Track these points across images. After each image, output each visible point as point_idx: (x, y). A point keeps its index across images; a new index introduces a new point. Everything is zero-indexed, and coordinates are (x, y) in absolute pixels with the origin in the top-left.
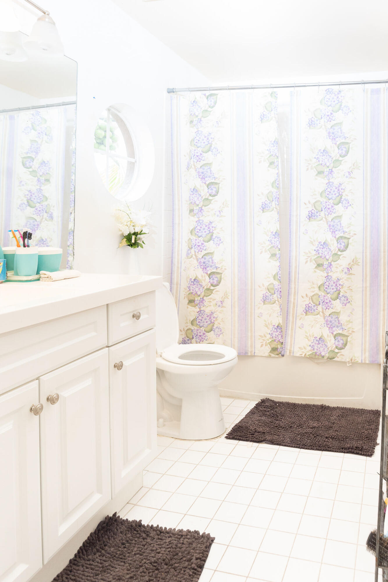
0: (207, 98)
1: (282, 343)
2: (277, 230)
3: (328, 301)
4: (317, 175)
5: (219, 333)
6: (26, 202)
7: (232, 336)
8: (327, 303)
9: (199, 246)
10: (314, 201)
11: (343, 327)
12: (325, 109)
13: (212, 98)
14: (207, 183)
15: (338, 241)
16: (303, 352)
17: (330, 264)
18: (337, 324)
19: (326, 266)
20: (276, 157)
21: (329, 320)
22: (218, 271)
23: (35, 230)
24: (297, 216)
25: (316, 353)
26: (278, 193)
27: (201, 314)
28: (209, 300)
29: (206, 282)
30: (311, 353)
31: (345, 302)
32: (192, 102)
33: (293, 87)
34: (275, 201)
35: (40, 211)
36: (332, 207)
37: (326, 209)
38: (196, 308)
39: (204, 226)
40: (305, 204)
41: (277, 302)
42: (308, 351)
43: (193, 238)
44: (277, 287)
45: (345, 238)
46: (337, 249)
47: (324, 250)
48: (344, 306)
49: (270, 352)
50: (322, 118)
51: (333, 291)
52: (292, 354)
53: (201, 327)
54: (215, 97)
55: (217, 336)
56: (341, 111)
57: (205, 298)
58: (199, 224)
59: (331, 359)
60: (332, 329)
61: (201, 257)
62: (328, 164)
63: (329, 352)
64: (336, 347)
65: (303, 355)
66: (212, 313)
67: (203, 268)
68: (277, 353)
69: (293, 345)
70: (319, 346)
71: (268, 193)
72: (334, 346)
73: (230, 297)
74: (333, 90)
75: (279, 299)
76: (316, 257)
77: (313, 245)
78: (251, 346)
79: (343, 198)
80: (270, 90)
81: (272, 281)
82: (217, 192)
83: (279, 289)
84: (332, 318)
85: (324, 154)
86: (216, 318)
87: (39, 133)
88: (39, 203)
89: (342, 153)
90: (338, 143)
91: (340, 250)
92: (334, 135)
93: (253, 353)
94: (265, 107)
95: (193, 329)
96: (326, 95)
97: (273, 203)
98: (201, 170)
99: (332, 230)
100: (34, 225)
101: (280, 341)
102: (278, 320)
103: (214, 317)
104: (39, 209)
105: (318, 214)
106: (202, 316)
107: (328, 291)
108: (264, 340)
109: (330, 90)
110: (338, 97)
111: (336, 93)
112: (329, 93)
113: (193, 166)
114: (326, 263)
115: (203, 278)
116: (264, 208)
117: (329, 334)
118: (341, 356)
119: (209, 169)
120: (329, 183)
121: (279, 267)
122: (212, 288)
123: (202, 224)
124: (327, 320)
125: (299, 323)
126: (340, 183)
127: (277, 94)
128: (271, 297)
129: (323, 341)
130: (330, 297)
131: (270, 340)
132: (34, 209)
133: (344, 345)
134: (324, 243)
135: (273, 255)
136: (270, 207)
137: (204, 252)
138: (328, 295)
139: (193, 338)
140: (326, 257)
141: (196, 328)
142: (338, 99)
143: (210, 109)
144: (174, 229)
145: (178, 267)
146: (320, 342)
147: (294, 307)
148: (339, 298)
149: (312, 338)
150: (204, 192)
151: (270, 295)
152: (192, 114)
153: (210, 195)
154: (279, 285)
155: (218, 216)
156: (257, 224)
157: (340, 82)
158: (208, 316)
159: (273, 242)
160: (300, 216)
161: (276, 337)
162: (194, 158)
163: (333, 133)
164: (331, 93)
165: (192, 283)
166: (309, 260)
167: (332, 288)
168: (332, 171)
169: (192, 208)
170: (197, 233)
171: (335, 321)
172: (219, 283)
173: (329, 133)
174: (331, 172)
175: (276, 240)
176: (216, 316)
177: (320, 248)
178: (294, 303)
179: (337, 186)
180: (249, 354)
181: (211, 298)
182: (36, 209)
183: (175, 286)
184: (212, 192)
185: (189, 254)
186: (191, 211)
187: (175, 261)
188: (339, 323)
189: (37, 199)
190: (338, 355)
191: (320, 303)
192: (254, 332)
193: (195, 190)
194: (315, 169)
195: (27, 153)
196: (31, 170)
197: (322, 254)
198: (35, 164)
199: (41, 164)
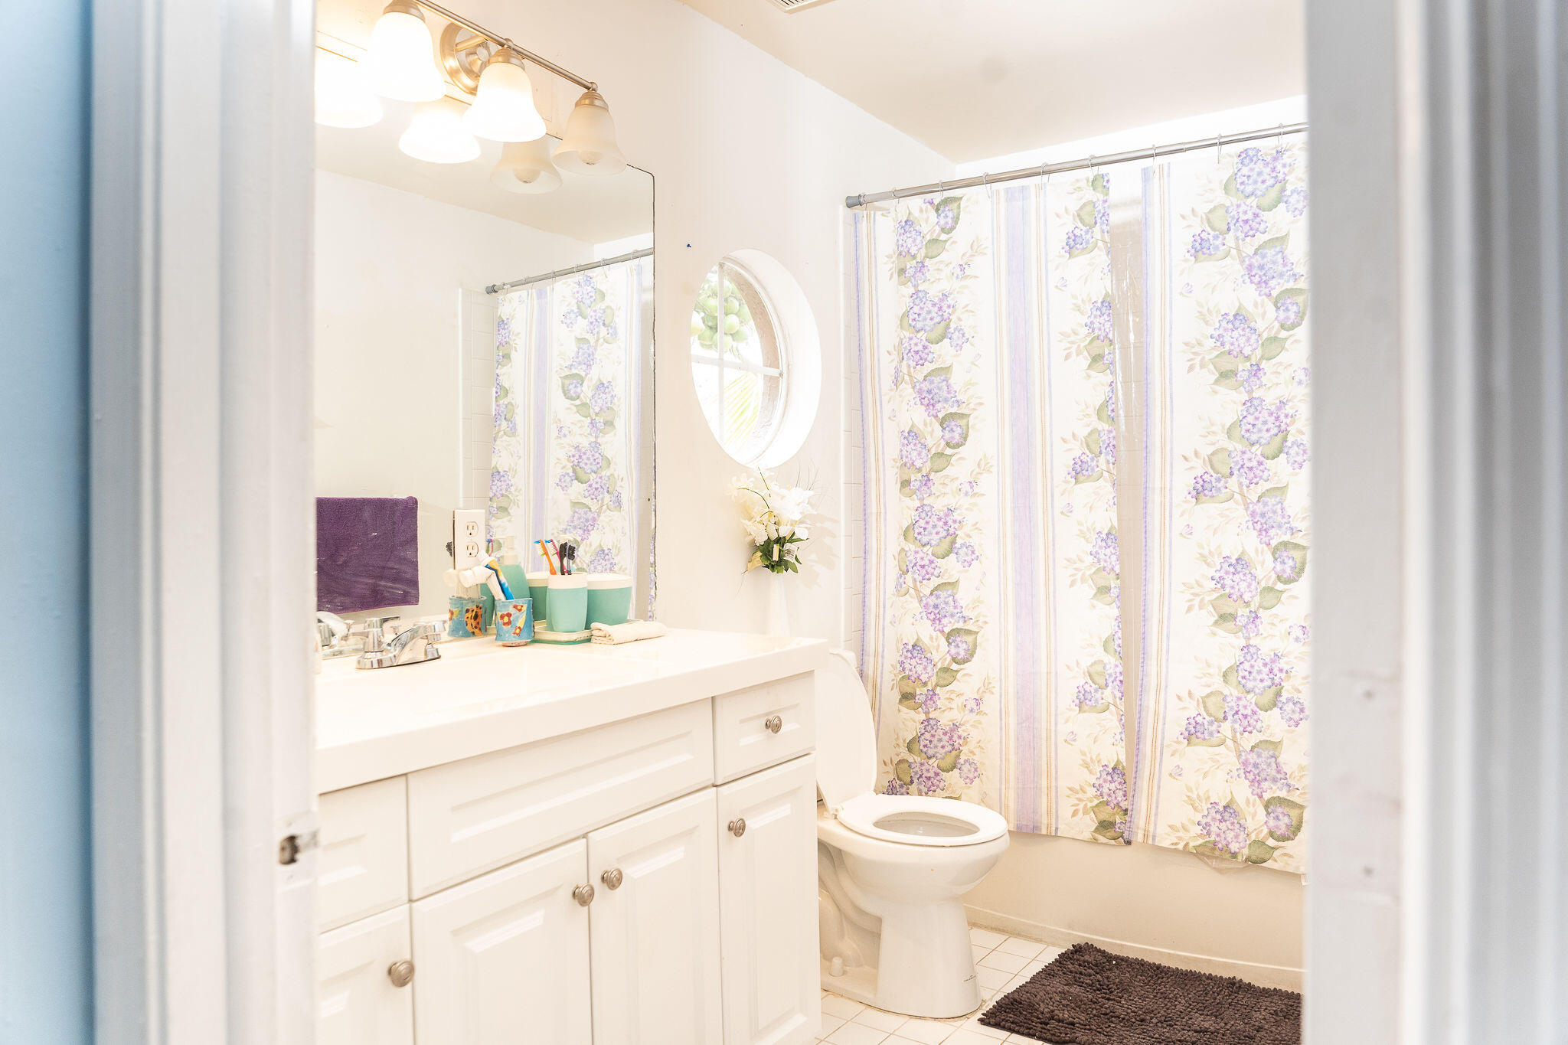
0: (937, 210)
1: (1126, 810)
2: (1112, 527)
3: (1248, 712)
4: (1216, 382)
5: (971, 776)
6: (570, 471)
7: (1001, 784)
8: (1246, 717)
9: (923, 567)
10: (1211, 450)
11: (1291, 782)
12: (1238, 206)
13: (947, 209)
14: (941, 415)
15: (1277, 556)
16: (1180, 838)
17: (1254, 615)
18: (1274, 773)
19: (1244, 620)
20: (1107, 342)
21: (1252, 761)
22: (969, 626)
23: (588, 530)
24: (1163, 489)
25: (1215, 843)
26: (1114, 434)
27: (929, 728)
28: (947, 696)
29: (940, 651)
30: (1200, 841)
31: (1296, 717)
32: (903, 224)
33: (1151, 156)
34: (1107, 454)
35: (596, 489)
36: (1260, 463)
37: (1242, 470)
38: (919, 713)
39: (935, 518)
40: (1185, 458)
41: (1112, 707)
42: (1194, 837)
43: (911, 547)
44: (1111, 671)
45: (1296, 546)
46: (1274, 576)
47: (1237, 578)
48: (1293, 728)
49: (1097, 830)
50: (1229, 230)
51: (1261, 685)
52: (1150, 842)
53: (930, 758)
54: (955, 205)
55: (968, 781)
56: (1282, 206)
57: (938, 690)
58: (923, 515)
59: (1255, 862)
60: (1259, 784)
61: (928, 592)
62: (1247, 351)
63: (1250, 844)
64: (1271, 834)
65: (1180, 847)
66: (956, 726)
67: (934, 620)
68: (1111, 833)
69: (1153, 818)
70: (1223, 826)
71: (1090, 434)
72: (1265, 831)
73: (996, 691)
74: (1259, 151)
75: (1118, 700)
76: (1216, 595)
77: (1208, 565)
78: (1049, 812)
79: (1290, 439)
80: (1089, 173)
81: (1100, 654)
82: (965, 437)
83: (1118, 674)
84: (1259, 756)
85: (1237, 323)
86: (964, 738)
87: (591, 323)
88: (595, 473)
89: (1288, 318)
90: (1274, 293)
91: (1283, 580)
92: (1264, 272)
93: (1054, 829)
94: (1079, 216)
95: (911, 760)
96: (1240, 166)
97: (1102, 459)
98: (925, 386)
99: (1258, 526)
100: (587, 520)
101: (1121, 805)
102: (1114, 753)
103: (960, 737)
104: (594, 486)
105: (1220, 485)
106: (933, 732)
107: (1250, 685)
108: (1080, 800)
109: (1251, 153)
110: (1273, 170)
111: (1269, 159)
112: (1247, 161)
113: (907, 378)
114: (1243, 611)
115: (932, 642)
116: (1079, 471)
117: (1252, 798)
118: (1285, 858)
119: (945, 383)
120: (1251, 400)
121: (1116, 619)
122: (954, 667)
123: (929, 514)
124: (1246, 760)
125: (1169, 764)
126: (1282, 399)
127: (1108, 181)
128: (1098, 695)
129: (1235, 814)
130: (1253, 701)
131: (1096, 802)
132: (585, 486)
133: (1292, 829)
134: (1238, 560)
135: (1104, 590)
136: (1093, 470)
137: (935, 582)
138: (1249, 697)
139: (912, 782)
140: (1243, 597)
141: (918, 759)
142: (1274, 174)
143: (943, 237)
144: (867, 527)
145: (877, 617)
146: (1226, 818)
147: (1156, 722)
148: (1280, 705)
149: (1205, 806)
150: (934, 437)
151: (1096, 691)
152: (904, 254)
153: (948, 444)
154: (1116, 666)
155: (966, 494)
156: (1062, 513)
157: (1279, 127)
158: (945, 734)
159: (1102, 556)
160: (1171, 490)
161: (1109, 795)
162: (908, 359)
163: (1261, 267)
164: (1255, 159)
165: (909, 655)
166: (1196, 602)
167: (1259, 678)
168: (1260, 370)
169: (906, 477)
170: (919, 537)
171: (1269, 765)
172: (972, 655)
173: (1250, 268)
174: (1257, 370)
175: (1108, 552)
176: (964, 734)
177: (1227, 573)
178: (1156, 714)
179: (1273, 408)
180: (1044, 832)
181: (952, 692)
182: (590, 486)
183: (872, 660)
184: (953, 438)
185: (901, 586)
186: (905, 483)
187: (872, 601)
188: (1279, 772)
189: (591, 464)
190: (1277, 853)
191: (1228, 715)
192: (1056, 779)
193: (912, 435)
194: (1211, 367)
195: (570, 367)
196: (578, 402)
197: (1232, 587)
198: (587, 390)
199: (598, 388)
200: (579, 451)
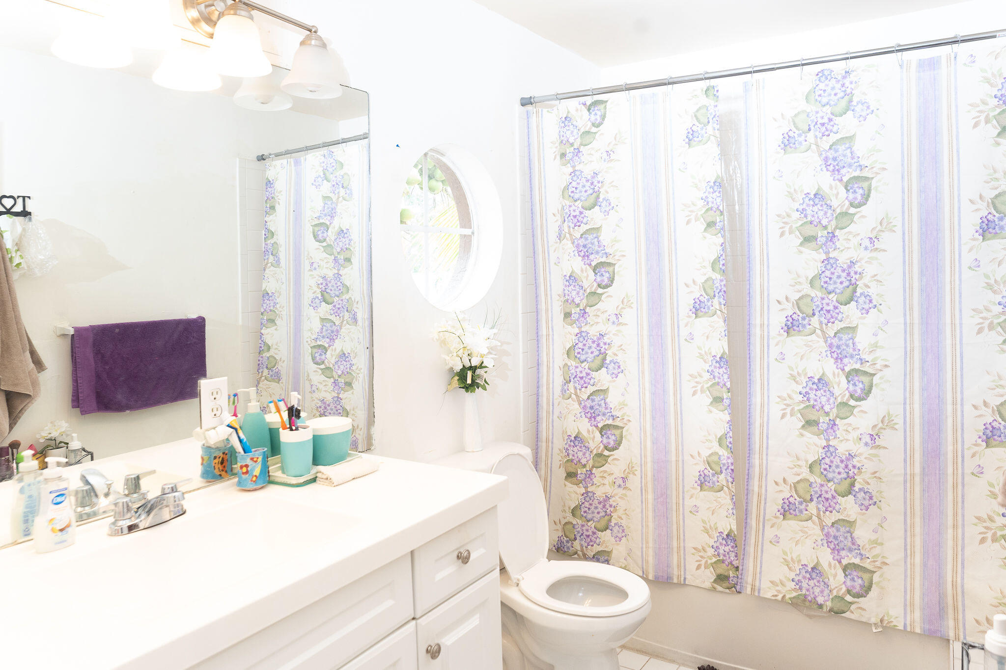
0: (589, 110)
1: (737, 567)
2: (724, 353)
3: (829, 496)
4: (801, 244)
5: (620, 535)
6: (319, 296)
7: (642, 544)
8: (827, 499)
9: (582, 378)
10: (797, 296)
11: (863, 552)
12: (817, 112)
13: (596, 109)
14: (593, 264)
15: (850, 379)
16: (779, 591)
17: (832, 423)
18: (849, 544)
19: (825, 426)
20: (718, 212)
21: (832, 534)
22: (617, 423)
23: (333, 339)
24: (762, 325)
25: (805, 596)
26: (724, 282)
27: (588, 499)
28: (601, 475)
29: (595, 441)
30: (794, 594)
31: (866, 503)
32: (563, 119)
33: (750, 73)
34: (719, 297)
35: (339, 308)
36: (836, 308)
37: (821, 312)
38: (580, 487)
39: (590, 341)
40: (778, 302)
41: (725, 488)
42: (789, 591)
43: (572, 363)
44: (725, 461)
45: (865, 373)
46: (848, 395)
47: (818, 394)
48: (864, 511)
49: (715, 581)
50: (810, 130)
51: (839, 477)
52: (756, 594)
53: (588, 521)
54: (602, 106)
55: (618, 539)
56: (850, 113)
57: (594, 471)
58: (581, 339)
59: (836, 613)
60: (838, 552)
61: (585, 397)
62: (824, 222)
63: (832, 599)
64: (849, 592)
65: (779, 598)
66: (608, 498)
67: (590, 418)
68: (726, 584)
69: (758, 575)
70: (812, 583)
71: (706, 281)
72: (844, 589)
73: (638, 473)
74: (832, 71)
75: (730, 483)
76: (803, 406)
77: (797, 382)
78: (679, 566)
79: (859, 291)
80: (704, 84)
81: (716, 447)
82: (612, 280)
83: (730, 465)
84: (838, 530)
85: (817, 201)
86: (614, 507)
87: (334, 185)
88: (338, 296)
89: (855, 198)
90: (845, 179)
91: (854, 398)
92: (837, 162)
93: (682, 579)
94: (695, 116)
95: (574, 522)
96: (818, 82)
97: (716, 301)
98: (582, 242)
99: (835, 355)
100: (332, 332)
101: (734, 563)
102: (728, 524)
103: (611, 506)
104: (337, 306)
105: (805, 322)
106: (591, 502)
107: (830, 475)
108: (702, 557)
109: (826, 73)
110: (843, 85)
111: (840, 77)
112: (823, 79)
113: (568, 235)
114: (824, 419)
115: (589, 434)
116: (698, 309)
117: (833, 562)
118: (860, 611)
119: (596, 239)
120: (828, 259)
121: (728, 423)
122: (606, 453)
123: (586, 338)
124: (828, 533)
125: (770, 533)
126: (852, 260)
127: (717, 91)
128: (715, 479)
129: (821, 574)
130: (833, 488)
131: (714, 560)
132: (330, 306)
133: (865, 589)
134: (819, 380)
135: (717, 400)
136: (709, 308)
137: (591, 389)
138: (830, 484)
139: (575, 539)
140: (824, 408)
141: (580, 522)
142: (843, 89)
143: (594, 130)
144: (539, 345)
145: (548, 412)
146: (814, 576)
147: (759, 502)
148: (854, 493)
149: (797, 567)
150: (589, 280)
151: (713, 475)
152: (564, 142)
153: (599, 286)
154: (728, 458)
155: (614, 323)
156: (686, 340)
157: (847, 53)
158: (600, 503)
159: (716, 374)
160: (768, 326)
161: (724, 555)
162: (569, 221)
163: (835, 159)
164: (829, 77)
165: (572, 444)
166: (788, 411)
167: (837, 471)
168: (835, 237)
169: (568, 311)
170: (578, 356)
171: (846, 538)
172: (619, 444)
173: (826, 159)
174: (832, 237)
175: (721, 371)
176: (614, 504)
177: (811, 389)
178: (759, 495)
179: (845, 266)
180: (675, 581)
181: (605, 472)
182: (334, 306)
183: (544, 444)
184: (603, 281)
185: (565, 391)
186: (567, 315)
187: (544, 401)
188: (853, 544)
189: (335, 290)
190: (853, 607)
191: (813, 497)
192: (684, 540)
193: (572, 279)
194: (797, 233)
195: (319, 218)
196: (324, 244)
197: (816, 400)
198: (331, 235)
199: (339, 234)
200: (326, 280)
